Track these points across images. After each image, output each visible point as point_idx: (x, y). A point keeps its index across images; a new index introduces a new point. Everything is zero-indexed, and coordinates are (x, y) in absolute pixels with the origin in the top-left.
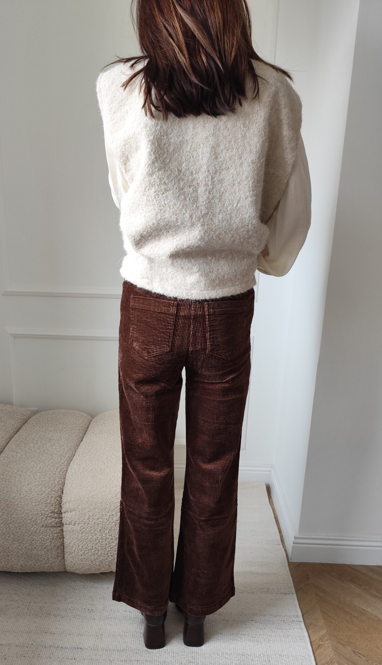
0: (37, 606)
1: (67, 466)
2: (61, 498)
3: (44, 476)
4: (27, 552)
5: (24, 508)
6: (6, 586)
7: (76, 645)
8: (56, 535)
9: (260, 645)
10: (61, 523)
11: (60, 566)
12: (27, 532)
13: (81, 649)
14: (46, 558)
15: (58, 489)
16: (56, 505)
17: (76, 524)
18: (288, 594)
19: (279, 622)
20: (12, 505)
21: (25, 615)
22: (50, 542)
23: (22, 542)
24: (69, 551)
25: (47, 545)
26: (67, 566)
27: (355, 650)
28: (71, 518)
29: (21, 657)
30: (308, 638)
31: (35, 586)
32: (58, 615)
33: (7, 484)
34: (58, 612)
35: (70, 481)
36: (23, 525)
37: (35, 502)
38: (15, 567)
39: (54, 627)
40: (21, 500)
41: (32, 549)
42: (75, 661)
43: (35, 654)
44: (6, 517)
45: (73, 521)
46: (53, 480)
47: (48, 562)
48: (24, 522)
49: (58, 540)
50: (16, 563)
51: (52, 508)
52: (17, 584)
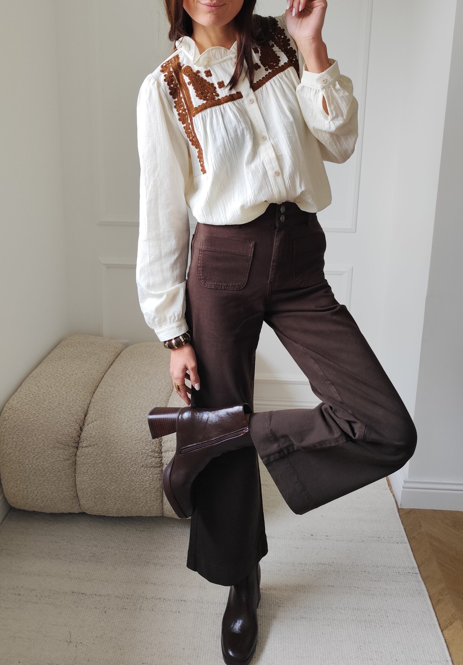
0: (134, 553)
4: (125, 495)
5: (125, 446)
7: (179, 597)
8: (156, 476)
9: (376, 599)
10: (161, 463)
11: (158, 510)
12: (126, 472)
13: (185, 601)
14: (144, 501)
16: (157, 444)
18: (401, 543)
19: (394, 574)
20: (112, 443)
21: (123, 563)
22: (150, 483)
23: (120, 483)
25: (146, 486)
26: (165, 511)
29: (122, 609)
30: (427, 592)
32: (158, 564)
33: (106, 420)
34: (158, 561)
36: (122, 465)
37: (135, 440)
38: (111, 511)
39: (155, 577)
40: (121, 438)
41: (130, 491)
44: (105, 456)
47: (146, 505)
48: (123, 462)
49: (158, 482)
50: (113, 506)
51: (152, 447)
52: (112, 529)
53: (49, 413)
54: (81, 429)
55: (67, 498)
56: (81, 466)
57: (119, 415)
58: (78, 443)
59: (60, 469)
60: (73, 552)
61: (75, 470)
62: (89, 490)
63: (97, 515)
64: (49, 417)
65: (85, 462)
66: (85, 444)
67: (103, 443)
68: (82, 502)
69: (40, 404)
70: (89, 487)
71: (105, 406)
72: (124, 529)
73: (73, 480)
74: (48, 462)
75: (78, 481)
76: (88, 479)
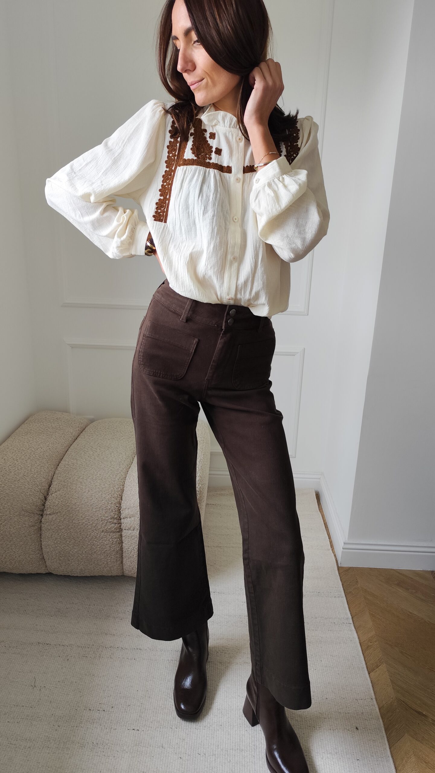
0: (96, 608)
1: (125, 474)
2: (121, 505)
3: (104, 483)
4: (87, 557)
5: (85, 514)
6: (65, 590)
7: (136, 646)
8: (115, 540)
10: (120, 528)
11: (118, 570)
12: (87, 537)
13: (140, 649)
14: (105, 563)
15: (118, 496)
16: (116, 511)
17: (135, 530)
18: (338, 597)
19: (330, 624)
20: (74, 511)
21: (85, 617)
22: (110, 547)
23: (82, 547)
24: (127, 555)
25: (106, 549)
26: (125, 570)
27: (402, 650)
28: (131, 523)
29: (83, 657)
30: (358, 639)
31: (94, 589)
33: (69, 490)
35: (129, 488)
36: (83, 530)
37: (95, 508)
38: (75, 571)
39: (114, 629)
40: (82, 506)
41: (92, 553)
42: (135, 660)
43: (97, 654)
44: (67, 523)
45: (132, 526)
46: (113, 487)
47: (107, 566)
48: (85, 528)
49: (117, 545)
50: (76, 567)
51: (112, 514)
52: (76, 587)
53: (14, 484)
54: (46, 499)
55: (34, 560)
56: (46, 531)
57: (80, 486)
58: (43, 511)
59: (26, 534)
60: (39, 608)
61: (41, 535)
62: (54, 553)
63: (63, 575)
64: (14, 488)
65: (49, 528)
66: (49, 511)
67: (65, 511)
68: (48, 563)
69: (6, 476)
70: (54, 550)
71: (67, 477)
72: (88, 587)
73: (39, 544)
74: (14, 528)
75: (43, 545)
76: (52, 543)
